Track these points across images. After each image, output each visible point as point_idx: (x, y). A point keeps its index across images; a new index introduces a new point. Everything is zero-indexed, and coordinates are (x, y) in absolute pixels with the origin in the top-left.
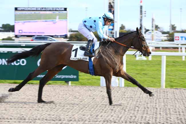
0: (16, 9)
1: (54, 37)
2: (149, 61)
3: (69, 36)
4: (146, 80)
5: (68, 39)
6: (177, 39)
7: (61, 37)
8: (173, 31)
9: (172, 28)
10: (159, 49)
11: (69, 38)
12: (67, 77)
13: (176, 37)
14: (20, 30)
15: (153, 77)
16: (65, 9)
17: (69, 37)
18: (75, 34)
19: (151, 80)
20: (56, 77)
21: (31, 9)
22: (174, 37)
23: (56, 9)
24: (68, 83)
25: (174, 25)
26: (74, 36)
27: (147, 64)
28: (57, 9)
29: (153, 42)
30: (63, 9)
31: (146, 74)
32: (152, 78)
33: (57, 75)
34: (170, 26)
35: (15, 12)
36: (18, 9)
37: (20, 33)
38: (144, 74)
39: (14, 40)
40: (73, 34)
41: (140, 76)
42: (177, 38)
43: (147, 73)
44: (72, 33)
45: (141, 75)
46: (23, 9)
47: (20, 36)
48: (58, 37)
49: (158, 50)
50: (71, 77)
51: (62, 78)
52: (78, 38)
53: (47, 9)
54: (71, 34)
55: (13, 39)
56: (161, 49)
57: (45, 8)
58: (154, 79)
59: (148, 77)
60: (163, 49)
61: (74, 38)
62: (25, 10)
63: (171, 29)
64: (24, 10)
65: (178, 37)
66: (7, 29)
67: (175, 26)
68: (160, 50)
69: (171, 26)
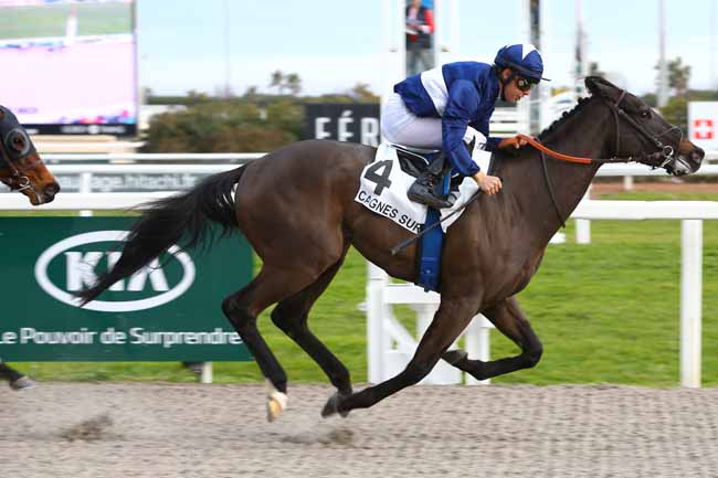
1: (67, 130)
2: (583, 249)
3: (143, 125)
4: (592, 349)
5: (143, 139)
6: (704, 134)
7: (101, 133)
8: (673, 92)
9: (671, 78)
10: (616, 186)
11: (144, 135)
12: (192, 338)
13: (698, 123)
15: (623, 330)
17: (145, 131)
18: (179, 115)
19: (617, 347)
20: (136, 339)
22: (686, 122)
24: (199, 374)
25: (679, 60)
26: (172, 127)
27: (577, 262)
31: (583, 317)
32: (621, 336)
33: (139, 332)
34: (657, 68)
38: (570, 315)
40: (165, 115)
41: (554, 326)
42: (704, 129)
43: (585, 310)
44: (160, 109)
45: (557, 320)
48: (87, 133)
49: (617, 190)
50: (215, 338)
51: (168, 344)
52: (190, 133)
54: (157, 116)
56: (628, 184)
58: (629, 342)
59: (600, 333)
60: (640, 186)
61: (172, 135)
63: (666, 82)
65: (709, 123)
67: (682, 66)
68: (623, 190)
69: (665, 67)
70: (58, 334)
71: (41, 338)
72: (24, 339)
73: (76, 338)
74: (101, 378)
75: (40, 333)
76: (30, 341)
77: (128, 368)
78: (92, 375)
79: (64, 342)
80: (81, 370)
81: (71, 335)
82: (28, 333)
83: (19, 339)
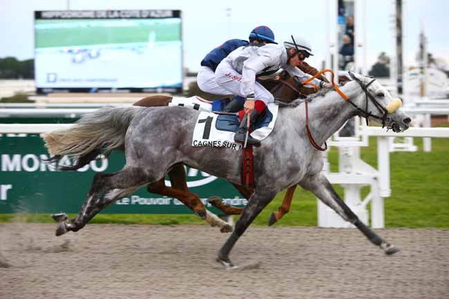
0: (38, 15)
7: (164, 92)
14: (49, 74)
16: (176, 14)
17: (187, 91)
21: (80, 14)
23: (150, 13)
28: (153, 14)
29: (426, 100)
30: (169, 14)
35: (35, 24)
36: (44, 15)
37: (49, 81)
39: (33, 102)
46: (57, 14)
47: (50, 90)
48: (156, 92)
50: (235, 202)
53: (124, 14)
55: (31, 98)
57: (119, 12)
62: (64, 16)
64: (59, 18)
66: (8, 72)
70: (152, 199)
71: (142, 201)
72: (134, 202)
73: (161, 201)
74: (175, 223)
75: (142, 199)
76: (137, 203)
77: (188, 218)
78: (169, 221)
79: (155, 203)
80: (164, 218)
81: (158, 200)
82: (135, 199)
83: (130, 202)
